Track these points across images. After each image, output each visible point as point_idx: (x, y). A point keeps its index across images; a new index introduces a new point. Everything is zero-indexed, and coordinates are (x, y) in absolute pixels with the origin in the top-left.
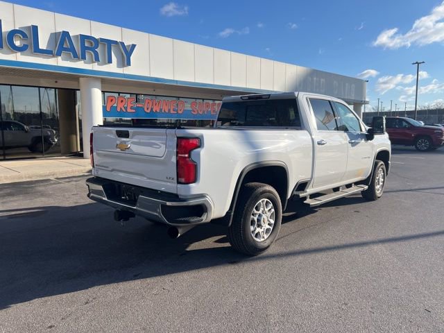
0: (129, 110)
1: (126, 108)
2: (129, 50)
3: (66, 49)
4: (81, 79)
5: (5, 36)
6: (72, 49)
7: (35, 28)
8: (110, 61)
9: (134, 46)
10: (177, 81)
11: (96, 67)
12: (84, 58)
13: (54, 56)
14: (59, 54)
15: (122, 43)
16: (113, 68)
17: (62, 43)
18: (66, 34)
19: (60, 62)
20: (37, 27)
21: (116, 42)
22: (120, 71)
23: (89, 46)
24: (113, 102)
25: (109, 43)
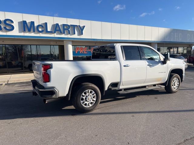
0: (85, 53)
1: (84, 52)
2: (82, 28)
3: (57, 30)
4: (64, 41)
5: (36, 27)
6: (60, 30)
7: (46, 24)
8: (74, 34)
9: (84, 27)
10: (103, 40)
11: (69, 36)
12: (64, 33)
13: (53, 33)
14: (55, 32)
15: (79, 26)
16: (76, 36)
17: (56, 28)
18: (57, 24)
19: (56, 35)
20: (47, 23)
21: (77, 26)
22: (79, 37)
23: (66, 28)
24: (79, 49)
25: (74, 26)
